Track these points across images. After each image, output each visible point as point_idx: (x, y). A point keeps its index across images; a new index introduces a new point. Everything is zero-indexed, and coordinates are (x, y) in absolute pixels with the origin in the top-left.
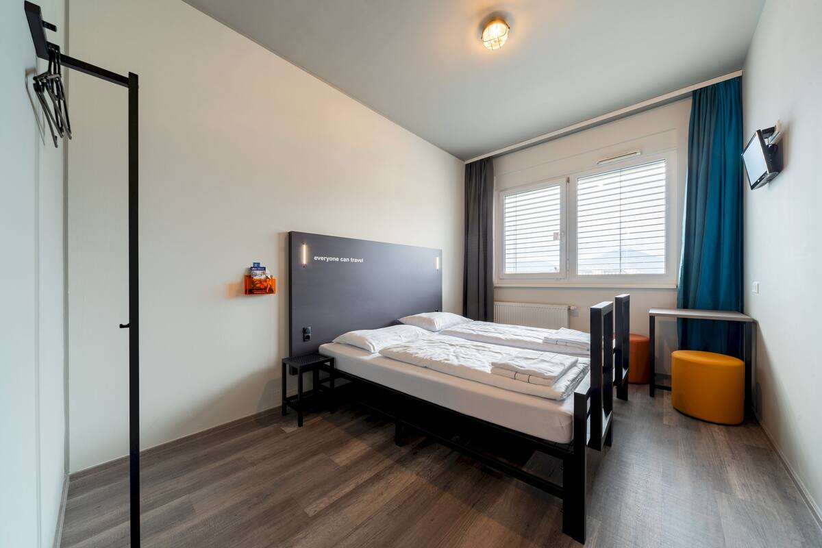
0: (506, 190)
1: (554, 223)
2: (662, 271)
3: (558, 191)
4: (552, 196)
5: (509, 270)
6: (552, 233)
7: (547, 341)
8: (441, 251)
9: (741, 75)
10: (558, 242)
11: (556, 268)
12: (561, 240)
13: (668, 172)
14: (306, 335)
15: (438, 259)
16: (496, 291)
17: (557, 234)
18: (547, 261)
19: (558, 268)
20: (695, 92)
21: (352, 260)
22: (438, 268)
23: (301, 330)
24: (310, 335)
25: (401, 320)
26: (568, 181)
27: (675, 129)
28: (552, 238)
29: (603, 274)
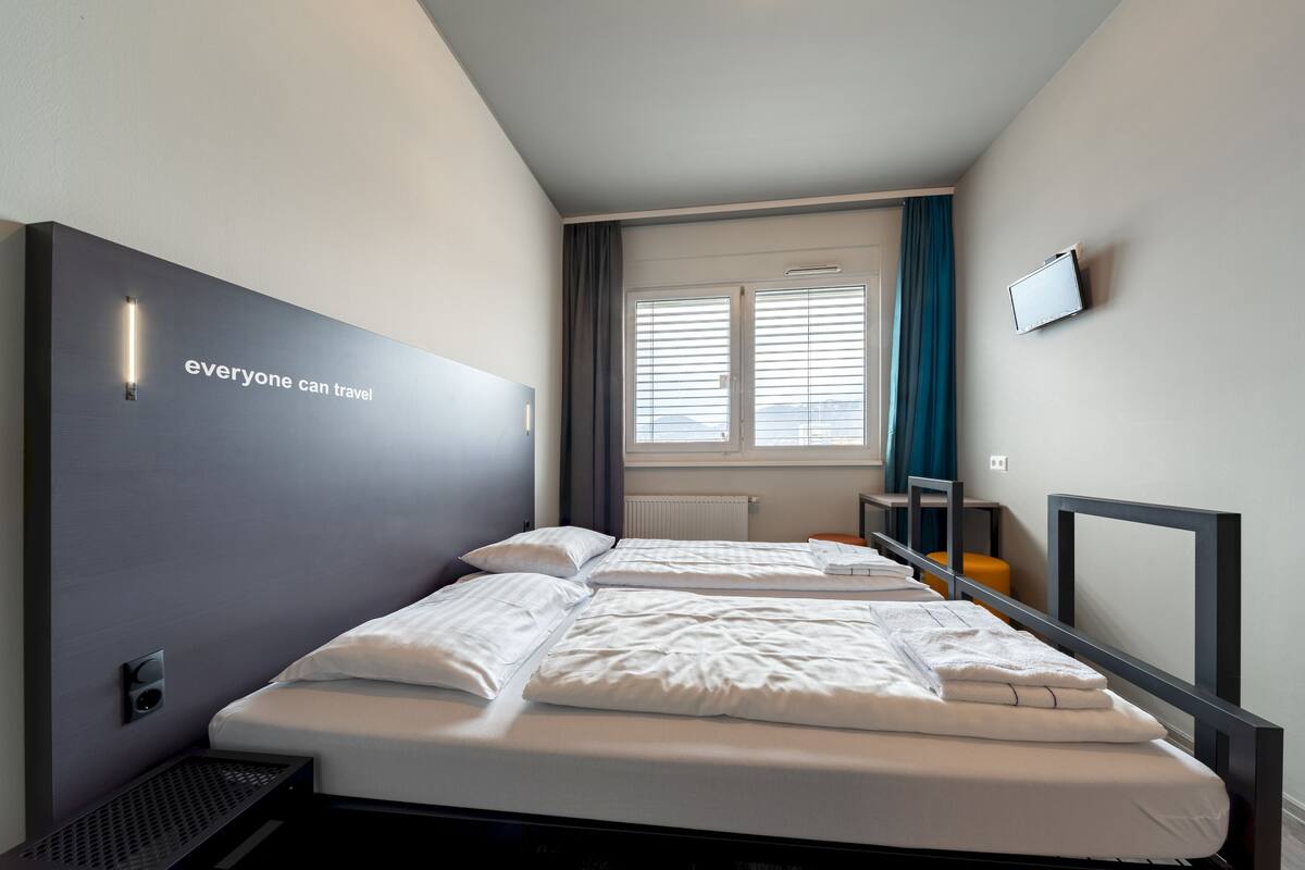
0: (637, 290)
1: (719, 361)
2: (860, 442)
3: (727, 307)
4: (715, 315)
5: (642, 437)
6: (717, 376)
7: (833, 572)
8: (532, 391)
9: (952, 193)
10: (725, 392)
11: (723, 435)
12: (731, 387)
13: (869, 305)
14: (136, 694)
15: (528, 406)
16: (626, 474)
17: (726, 377)
18: (709, 422)
19: (727, 433)
20: (908, 200)
21: (339, 390)
22: (528, 428)
23: (111, 673)
24: (160, 684)
25: (471, 557)
26: (742, 293)
27: (878, 246)
28: (717, 384)
29: (806, 444)
